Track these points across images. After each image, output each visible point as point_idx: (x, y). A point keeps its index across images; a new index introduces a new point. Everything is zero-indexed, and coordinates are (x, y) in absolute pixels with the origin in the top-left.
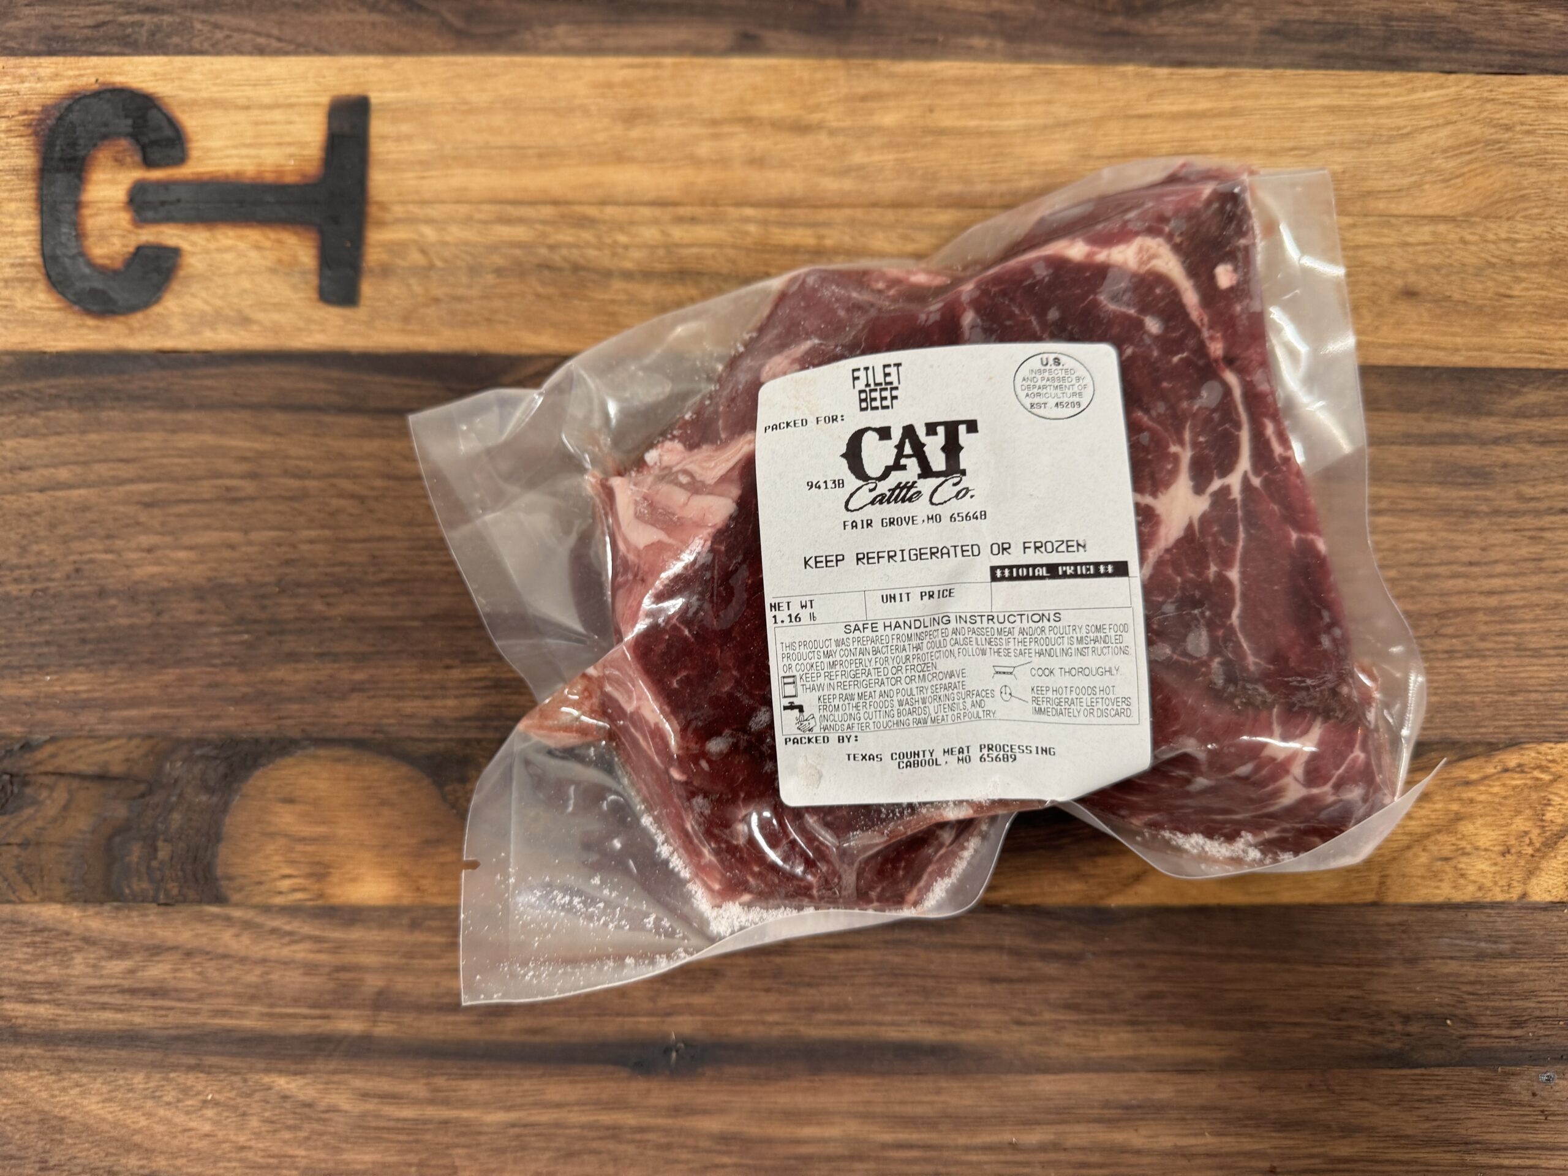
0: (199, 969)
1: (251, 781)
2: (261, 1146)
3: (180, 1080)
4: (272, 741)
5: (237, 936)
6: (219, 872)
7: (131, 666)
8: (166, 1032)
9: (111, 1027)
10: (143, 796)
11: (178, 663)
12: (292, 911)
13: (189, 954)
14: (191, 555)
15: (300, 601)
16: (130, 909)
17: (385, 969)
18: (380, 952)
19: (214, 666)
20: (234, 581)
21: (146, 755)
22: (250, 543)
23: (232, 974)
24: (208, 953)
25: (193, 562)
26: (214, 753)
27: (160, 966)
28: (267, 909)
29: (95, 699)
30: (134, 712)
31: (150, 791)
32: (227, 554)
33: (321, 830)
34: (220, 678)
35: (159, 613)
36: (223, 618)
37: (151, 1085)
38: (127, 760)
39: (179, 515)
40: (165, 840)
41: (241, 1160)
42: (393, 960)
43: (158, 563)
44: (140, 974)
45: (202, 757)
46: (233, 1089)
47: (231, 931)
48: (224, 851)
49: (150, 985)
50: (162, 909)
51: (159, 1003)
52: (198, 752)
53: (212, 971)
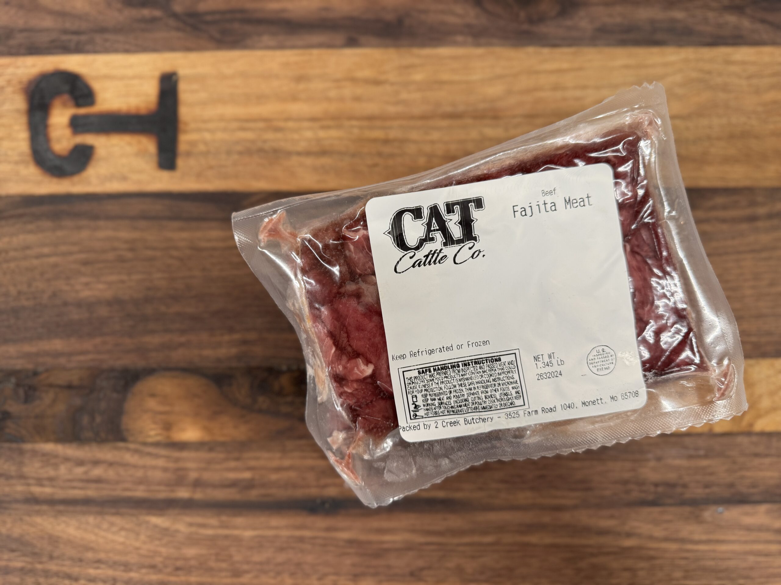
0: (116, 471)
1: (136, 387)
2: (146, 547)
3: (109, 519)
4: (144, 370)
5: (132, 456)
6: (123, 428)
7: (80, 337)
8: (102, 499)
9: (78, 497)
10: (88, 394)
11: (101, 335)
12: (157, 444)
13: (111, 464)
14: (105, 286)
15: (155, 306)
16: (84, 445)
17: (198, 469)
18: (195, 462)
20: (124, 298)
21: (88, 377)
22: (131, 280)
23: (130, 473)
24: (120, 464)
25: (106, 290)
26: (118, 375)
27: (98, 469)
28: (145, 444)
29: (64, 352)
30: (82, 358)
31: (91, 392)
32: (121, 285)
33: (168, 408)
34: (120, 341)
35: (92, 313)
36: (120, 314)
37: (97, 522)
38: (80, 379)
39: (99, 269)
40: (99, 414)
41: (137, 554)
42: (202, 465)
43: (90, 290)
44: (90, 473)
45: (113, 377)
46: (132, 522)
47: (129, 454)
49: (94, 478)
50: (98, 444)
51: (99, 486)
52: (111, 375)
53: (122, 472)
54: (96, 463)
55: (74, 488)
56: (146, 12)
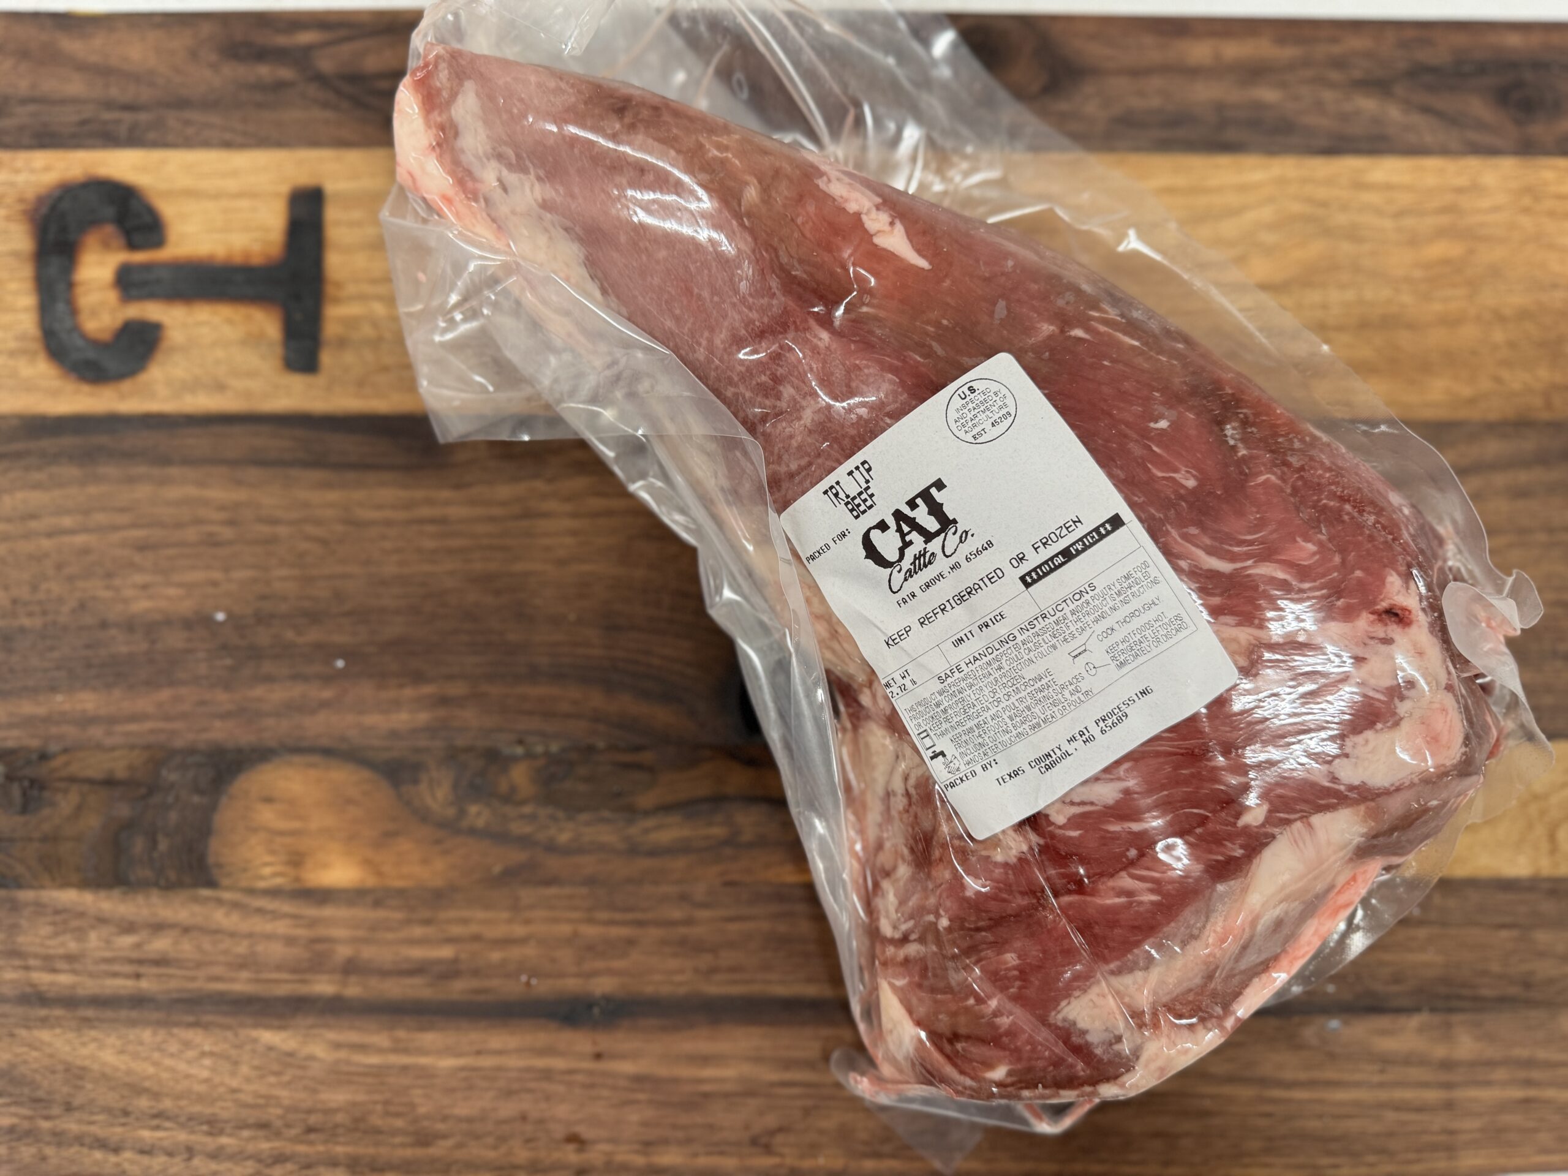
0: (195, 943)
1: (236, 784)
2: (251, 1088)
3: (182, 1035)
4: (254, 750)
5: (227, 914)
6: (211, 861)
7: (132, 687)
8: (168, 996)
9: (122, 992)
10: (143, 798)
11: (171, 684)
12: (273, 893)
13: (187, 930)
14: (180, 591)
15: (275, 630)
16: (135, 893)
17: (354, 941)
19: (201, 686)
21: (146, 763)
22: (230, 581)
23: (223, 946)
24: (202, 929)
25: (182, 598)
26: (204, 761)
27: (163, 940)
28: (252, 892)
29: (101, 716)
30: (134, 727)
31: (150, 794)
32: (211, 590)
33: (296, 825)
34: (208, 697)
35: (154, 642)
36: (207, 645)
37: (158, 1039)
38: (130, 768)
40: (164, 835)
41: (234, 1101)
42: (360, 933)
43: (151, 598)
44: (145, 947)
45: (194, 764)
46: (227, 1042)
47: (222, 911)
49: (155, 956)
50: (163, 892)
51: (163, 971)
52: (190, 761)
54: (159, 928)
55: (115, 975)
56: (265, 71)
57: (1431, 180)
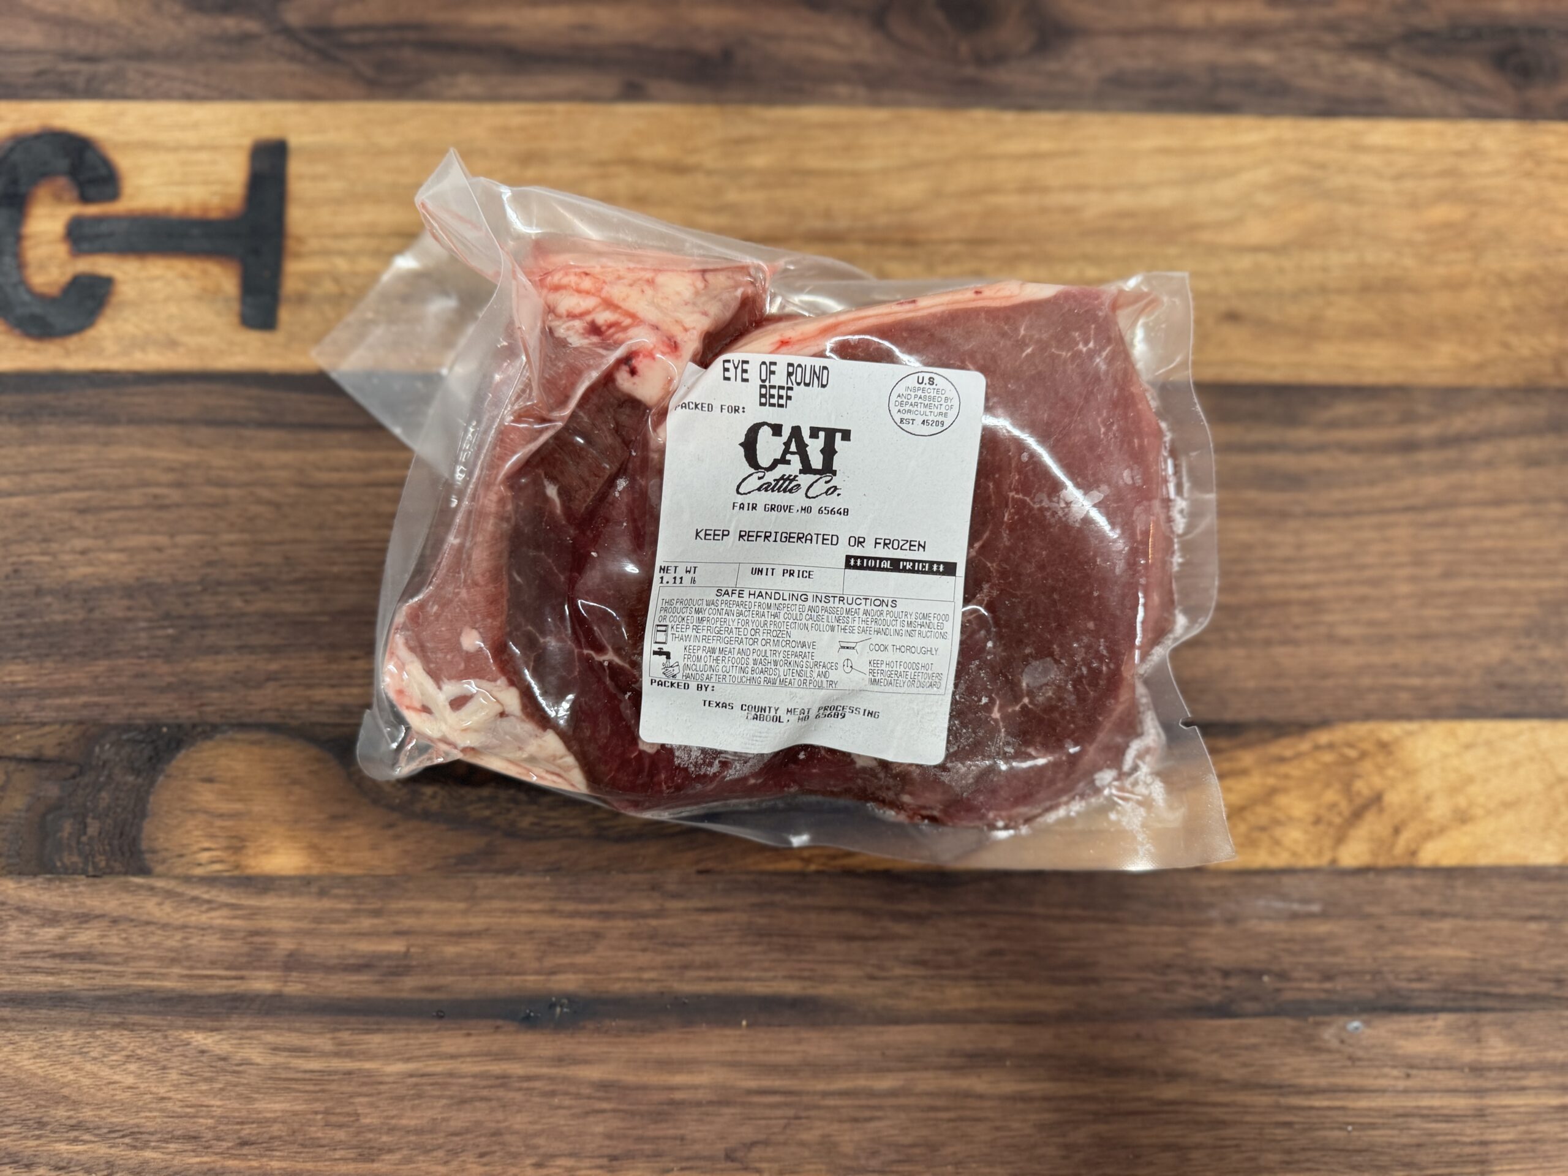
0: (124, 935)
1: (174, 763)
2: (179, 1097)
3: (106, 1038)
4: (194, 726)
5: (160, 904)
6: (144, 845)
7: (65, 658)
8: (93, 993)
9: (43, 989)
10: (74, 777)
11: (108, 655)
12: (210, 881)
13: (115, 921)
14: (122, 557)
15: (221, 598)
16: (61, 880)
17: (296, 933)
18: (290, 918)
19: (140, 658)
20: (159, 580)
21: (77, 740)
22: (175, 546)
23: (154, 939)
24: (132, 920)
25: (123, 564)
26: (140, 737)
27: (88, 932)
28: (187, 879)
29: (31, 689)
30: (66, 701)
31: (81, 772)
32: (155, 556)
33: (239, 806)
34: (147, 668)
35: (91, 610)
36: (149, 614)
37: (79, 1041)
38: (60, 744)
39: (110, 521)
40: (94, 818)
41: (162, 1110)
42: (304, 925)
43: (90, 564)
44: (70, 940)
45: (128, 740)
46: (154, 1044)
47: (155, 900)
48: (148, 826)
49: (80, 950)
50: (91, 880)
51: (87, 966)
52: (125, 737)
53: (136, 939)
54: (84, 919)
55: (36, 970)
56: (230, 24)
57: (1430, 144)
